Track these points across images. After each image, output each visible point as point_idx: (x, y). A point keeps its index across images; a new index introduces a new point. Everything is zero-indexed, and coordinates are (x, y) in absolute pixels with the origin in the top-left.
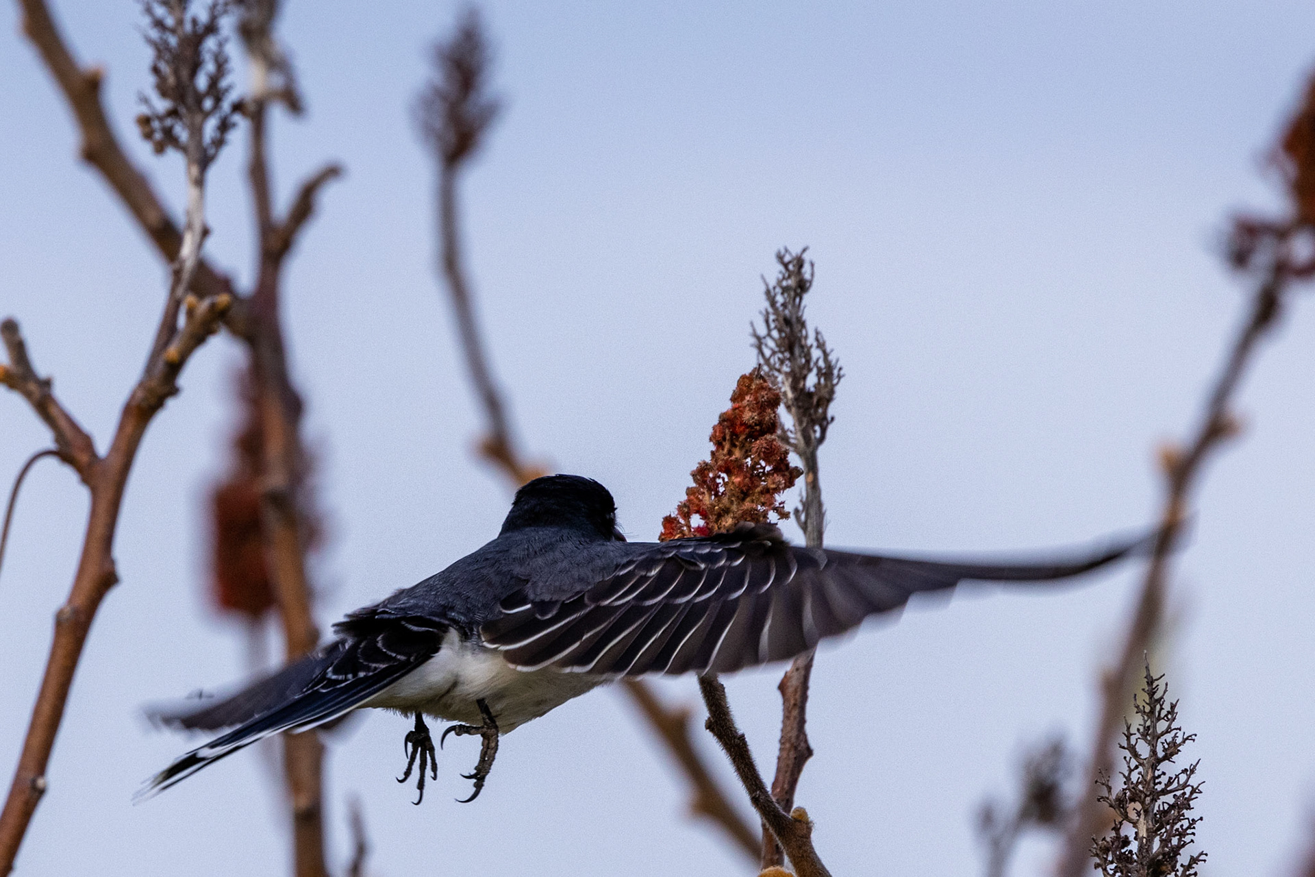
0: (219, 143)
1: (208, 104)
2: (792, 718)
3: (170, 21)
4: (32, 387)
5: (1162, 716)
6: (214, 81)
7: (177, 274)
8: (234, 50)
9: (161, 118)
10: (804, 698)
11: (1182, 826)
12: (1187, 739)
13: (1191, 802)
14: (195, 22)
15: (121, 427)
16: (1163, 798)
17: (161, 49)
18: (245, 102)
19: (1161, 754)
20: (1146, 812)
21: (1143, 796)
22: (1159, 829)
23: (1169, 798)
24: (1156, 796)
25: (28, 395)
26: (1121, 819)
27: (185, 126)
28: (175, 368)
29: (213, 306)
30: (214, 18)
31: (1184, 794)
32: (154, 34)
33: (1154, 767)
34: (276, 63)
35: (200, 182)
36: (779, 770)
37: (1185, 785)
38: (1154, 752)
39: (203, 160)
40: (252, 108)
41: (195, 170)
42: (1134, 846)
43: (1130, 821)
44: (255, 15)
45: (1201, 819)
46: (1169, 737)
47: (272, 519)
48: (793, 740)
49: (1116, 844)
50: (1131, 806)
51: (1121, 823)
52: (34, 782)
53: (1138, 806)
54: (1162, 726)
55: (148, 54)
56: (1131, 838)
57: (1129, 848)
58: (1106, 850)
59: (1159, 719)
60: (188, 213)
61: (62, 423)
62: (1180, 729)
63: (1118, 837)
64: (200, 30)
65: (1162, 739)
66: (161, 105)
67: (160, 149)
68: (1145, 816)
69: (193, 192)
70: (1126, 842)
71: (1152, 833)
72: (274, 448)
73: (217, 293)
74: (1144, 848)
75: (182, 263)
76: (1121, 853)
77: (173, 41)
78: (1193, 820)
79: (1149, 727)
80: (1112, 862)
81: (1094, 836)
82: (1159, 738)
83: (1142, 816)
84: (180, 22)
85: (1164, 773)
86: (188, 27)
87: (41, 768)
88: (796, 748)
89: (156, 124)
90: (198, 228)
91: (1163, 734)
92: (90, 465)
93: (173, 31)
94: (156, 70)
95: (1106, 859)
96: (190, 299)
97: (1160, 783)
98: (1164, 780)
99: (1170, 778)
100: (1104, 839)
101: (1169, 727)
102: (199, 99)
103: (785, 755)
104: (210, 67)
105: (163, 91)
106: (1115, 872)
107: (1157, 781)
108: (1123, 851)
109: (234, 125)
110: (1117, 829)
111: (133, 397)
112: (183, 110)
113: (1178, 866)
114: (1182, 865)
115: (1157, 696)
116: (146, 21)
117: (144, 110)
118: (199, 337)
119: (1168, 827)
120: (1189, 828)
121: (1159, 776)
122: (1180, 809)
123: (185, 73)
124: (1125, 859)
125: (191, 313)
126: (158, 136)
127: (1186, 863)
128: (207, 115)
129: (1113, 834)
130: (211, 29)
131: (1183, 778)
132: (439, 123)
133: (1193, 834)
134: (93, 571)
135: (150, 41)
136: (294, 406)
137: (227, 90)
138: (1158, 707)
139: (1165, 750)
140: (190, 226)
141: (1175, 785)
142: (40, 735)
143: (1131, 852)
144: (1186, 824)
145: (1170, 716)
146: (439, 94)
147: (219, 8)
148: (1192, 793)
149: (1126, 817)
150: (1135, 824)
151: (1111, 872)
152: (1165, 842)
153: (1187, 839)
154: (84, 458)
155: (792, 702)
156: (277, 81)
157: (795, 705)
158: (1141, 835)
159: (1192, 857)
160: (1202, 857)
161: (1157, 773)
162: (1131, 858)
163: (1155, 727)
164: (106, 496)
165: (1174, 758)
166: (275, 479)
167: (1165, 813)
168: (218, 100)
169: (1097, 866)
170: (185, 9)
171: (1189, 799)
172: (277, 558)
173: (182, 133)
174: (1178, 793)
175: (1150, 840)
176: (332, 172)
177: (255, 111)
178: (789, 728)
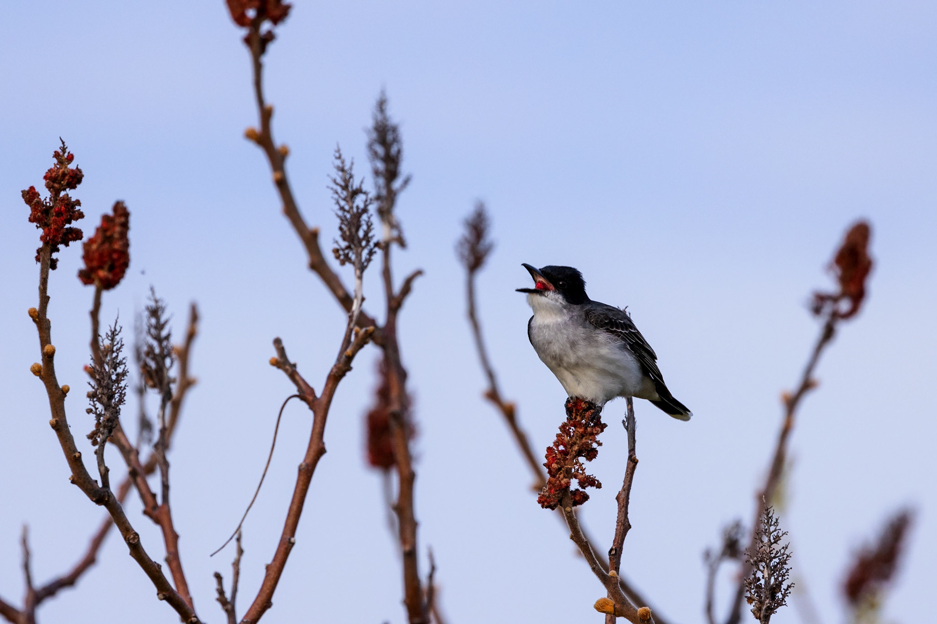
0: (369, 260)
1: (364, 243)
2: (622, 512)
3: (347, 208)
4: (288, 367)
5: (772, 524)
6: (366, 233)
7: (351, 317)
8: (375, 220)
9: (343, 250)
10: (627, 503)
11: (783, 572)
12: (784, 534)
13: (787, 561)
14: (358, 207)
15: (327, 385)
16: (774, 560)
17: (343, 220)
18: (380, 242)
19: (772, 541)
20: (767, 566)
21: (765, 559)
22: (773, 574)
23: (777, 560)
24: (771, 559)
25: (286, 371)
26: (756, 570)
27: (353, 253)
28: (350, 358)
29: (366, 331)
30: (366, 206)
31: (783, 558)
32: (340, 213)
33: (770, 547)
34: (394, 226)
35: (360, 278)
36: (616, 534)
37: (784, 554)
38: (770, 540)
39: (362, 268)
40: (383, 245)
41: (358, 272)
42: (762, 582)
43: (760, 570)
44: (385, 205)
45: (791, 568)
46: (775, 533)
47: (393, 424)
48: (622, 521)
49: (754, 581)
50: (761, 563)
51: (756, 572)
52: (290, 539)
53: (764, 564)
54: (772, 528)
55: (338, 222)
56: (761, 578)
57: (760, 582)
58: (750, 584)
59: (771, 525)
60: (355, 291)
61: (301, 383)
62: (780, 530)
63: (755, 578)
64: (360, 211)
65: (773, 534)
66: (344, 244)
67: (343, 263)
68: (767, 568)
69: (358, 282)
70: (759, 580)
71: (770, 576)
72: (394, 394)
73: (369, 326)
74: (767, 582)
75: (353, 312)
76: (757, 585)
77: (348, 216)
78: (788, 569)
79: (767, 529)
80: (753, 589)
81: (745, 578)
82: (771, 533)
83: (766, 568)
84: (352, 208)
85: (774, 549)
86: (355, 210)
87: (293, 534)
88: (624, 525)
89: (341, 252)
90: (360, 298)
91: (773, 532)
92: (313, 401)
93: (348, 212)
94: (341, 229)
95: (751, 588)
96: (357, 328)
97: (773, 553)
98: (774, 552)
99: (777, 551)
100: (749, 579)
101: (776, 529)
102: (360, 241)
103: (619, 528)
104: (364, 227)
105: (344, 238)
106: (755, 593)
107: (771, 552)
108: (758, 584)
109: (375, 252)
110: (754, 574)
111: (332, 371)
112: (353, 246)
113: (782, 590)
114: (784, 589)
115: (770, 516)
116: (337, 207)
117: (336, 246)
118: (360, 345)
119: (777, 572)
120: (786, 572)
121: (772, 550)
122: (782, 565)
123: (353, 230)
124: (759, 587)
125: (357, 334)
126: (342, 257)
127: (786, 588)
128: (363, 248)
129: (753, 576)
130: (365, 210)
131: (782, 551)
132: (466, 253)
133: (788, 575)
134: (315, 447)
135: (338, 216)
136: (403, 375)
137: (372, 237)
138: (770, 520)
139: (774, 539)
140: (356, 297)
141: (779, 554)
142: (292, 519)
143: (761, 584)
144: (784, 571)
145: (776, 524)
146: (466, 240)
147: (369, 201)
148: (787, 558)
149: (759, 569)
150: (762, 572)
151: (753, 593)
152: (776, 579)
153: (786, 578)
154: (310, 398)
155: (622, 505)
156: (395, 233)
157: (623, 506)
158: (765, 576)
159: (788, 585)
160: (793, 585)
161: (771, 549)
162: (762, 587)
163: (769, 529)
164: (320, 414)
165: (778, 542)
166: (395, 407)
167: (775, 566)
168: (368, 242)
169: (747, 591)
170: (353, 202)
171: (786, 560)
172: (396, 442)
173: (353, 256)
174: (780, 558)
175: (770, 578)
176: (419, 273)
177: (385, 247)
178: (621, 516)
